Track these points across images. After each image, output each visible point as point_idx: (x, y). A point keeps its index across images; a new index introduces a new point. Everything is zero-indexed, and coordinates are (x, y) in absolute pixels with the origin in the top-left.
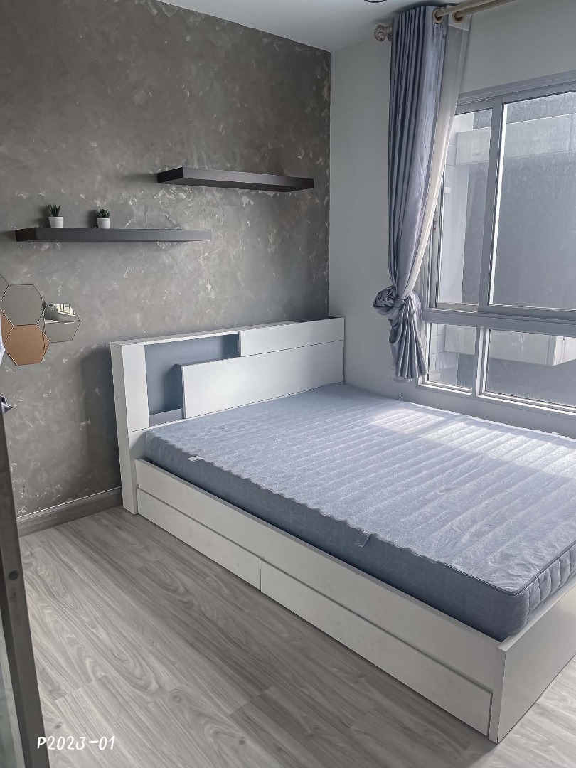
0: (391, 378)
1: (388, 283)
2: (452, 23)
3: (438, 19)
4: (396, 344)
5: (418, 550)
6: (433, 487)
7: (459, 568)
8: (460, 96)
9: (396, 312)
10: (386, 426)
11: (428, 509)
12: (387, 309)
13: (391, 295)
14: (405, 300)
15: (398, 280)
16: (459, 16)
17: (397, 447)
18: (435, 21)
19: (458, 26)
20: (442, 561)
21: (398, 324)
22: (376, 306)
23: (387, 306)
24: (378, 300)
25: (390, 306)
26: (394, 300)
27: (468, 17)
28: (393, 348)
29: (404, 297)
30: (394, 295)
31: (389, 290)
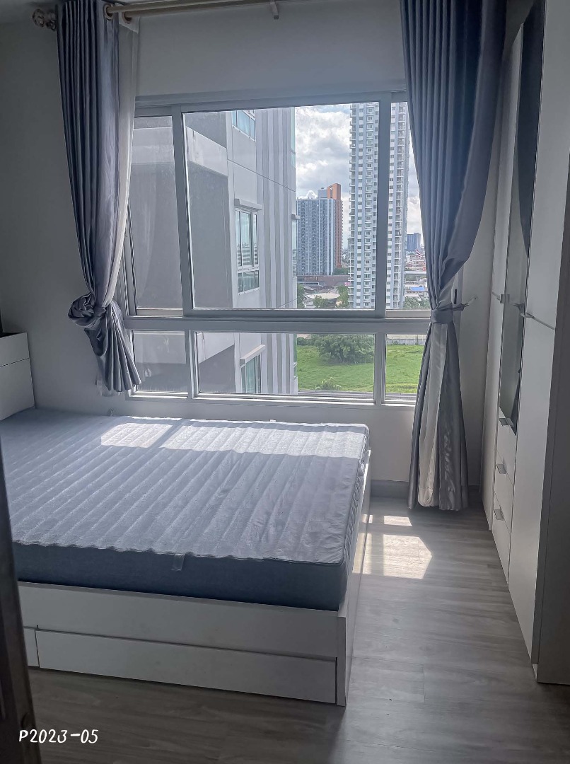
0: (99, 393)
1: (85, 290)
2: (122, 22)
3: (109, 15)
4: (103, 357)
5: (239, 555)
6: (209, 493)
7: (285, 558)
8: (137, 98)
9: (97, 322)
10: (119, 444)
11: (221, 514)
12: (86, 319)
13: (90, 303)
14: (106, 308)
15: (96, 287)
16: (128, 16)
17: (148, 463)
18: (107, 17)
19: (129, 26)
20: (267, 557)
21: (102, 334)
22: (72, 316)
23: (85, 316)
24: (74, 310)
25: (90, 315)
26: (93, 309)
27: (136, 18)
28: (100, 362)
29: (104, 305)
30: (93, 303)
31: (87, 299)
